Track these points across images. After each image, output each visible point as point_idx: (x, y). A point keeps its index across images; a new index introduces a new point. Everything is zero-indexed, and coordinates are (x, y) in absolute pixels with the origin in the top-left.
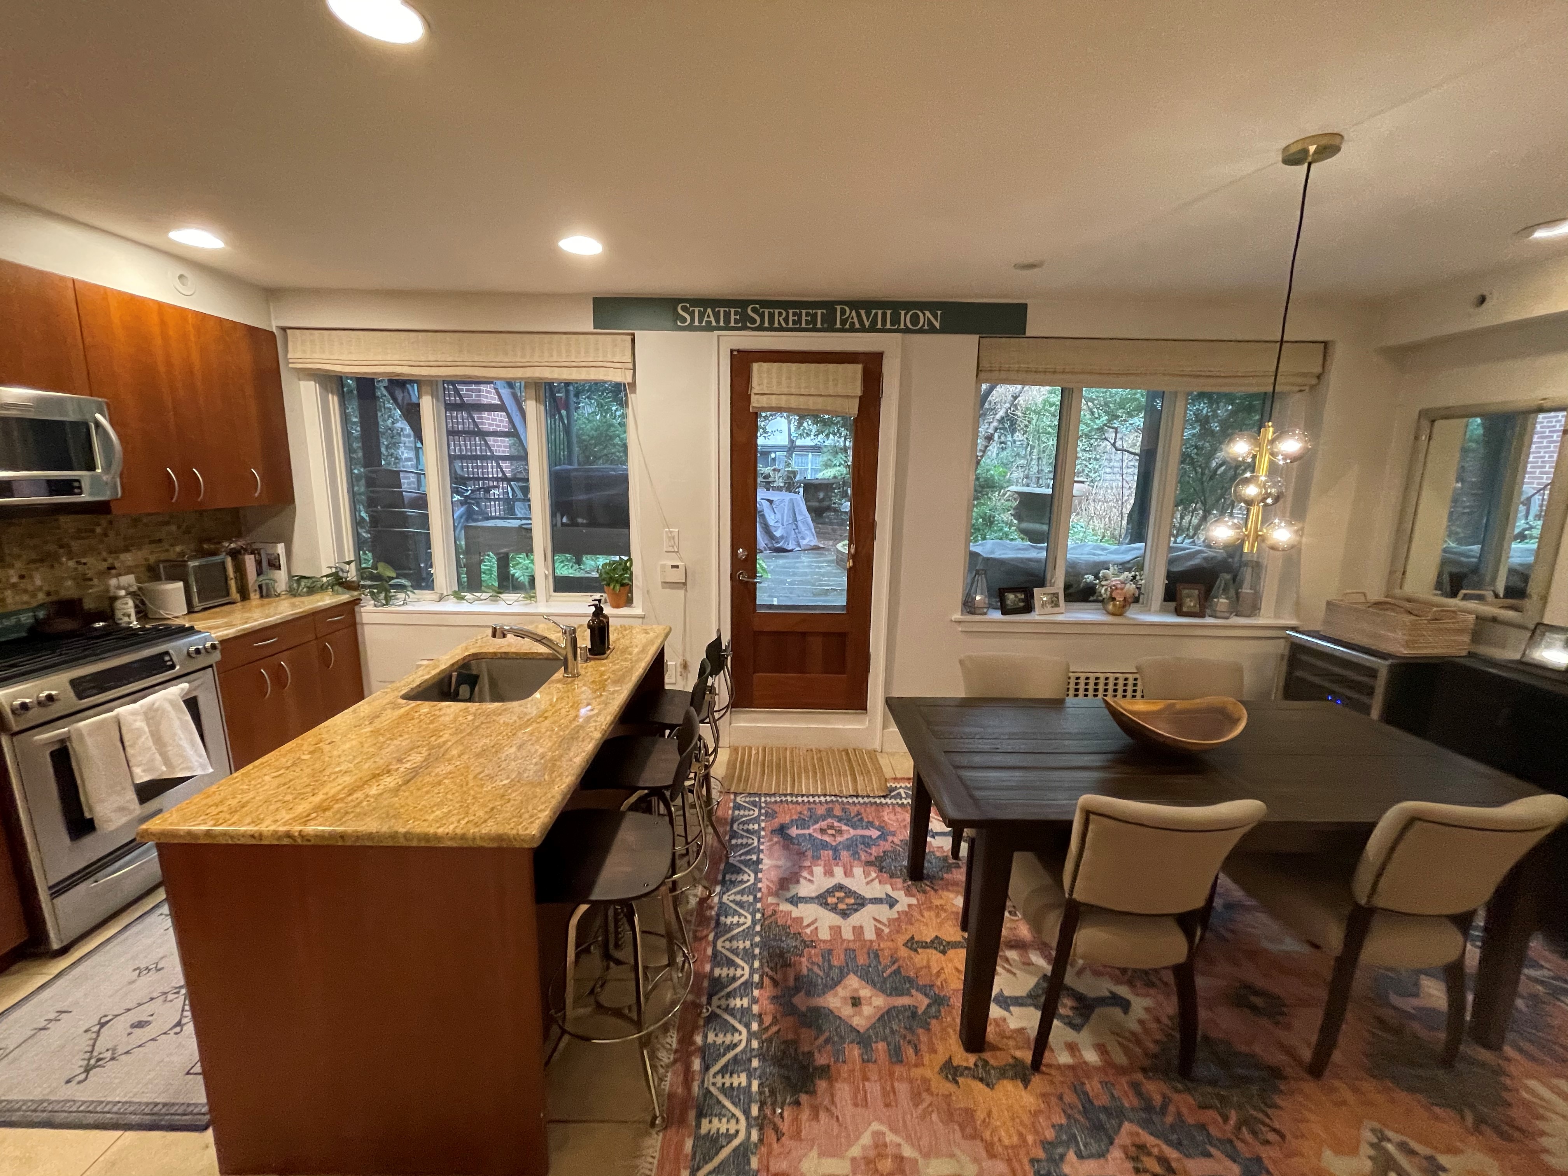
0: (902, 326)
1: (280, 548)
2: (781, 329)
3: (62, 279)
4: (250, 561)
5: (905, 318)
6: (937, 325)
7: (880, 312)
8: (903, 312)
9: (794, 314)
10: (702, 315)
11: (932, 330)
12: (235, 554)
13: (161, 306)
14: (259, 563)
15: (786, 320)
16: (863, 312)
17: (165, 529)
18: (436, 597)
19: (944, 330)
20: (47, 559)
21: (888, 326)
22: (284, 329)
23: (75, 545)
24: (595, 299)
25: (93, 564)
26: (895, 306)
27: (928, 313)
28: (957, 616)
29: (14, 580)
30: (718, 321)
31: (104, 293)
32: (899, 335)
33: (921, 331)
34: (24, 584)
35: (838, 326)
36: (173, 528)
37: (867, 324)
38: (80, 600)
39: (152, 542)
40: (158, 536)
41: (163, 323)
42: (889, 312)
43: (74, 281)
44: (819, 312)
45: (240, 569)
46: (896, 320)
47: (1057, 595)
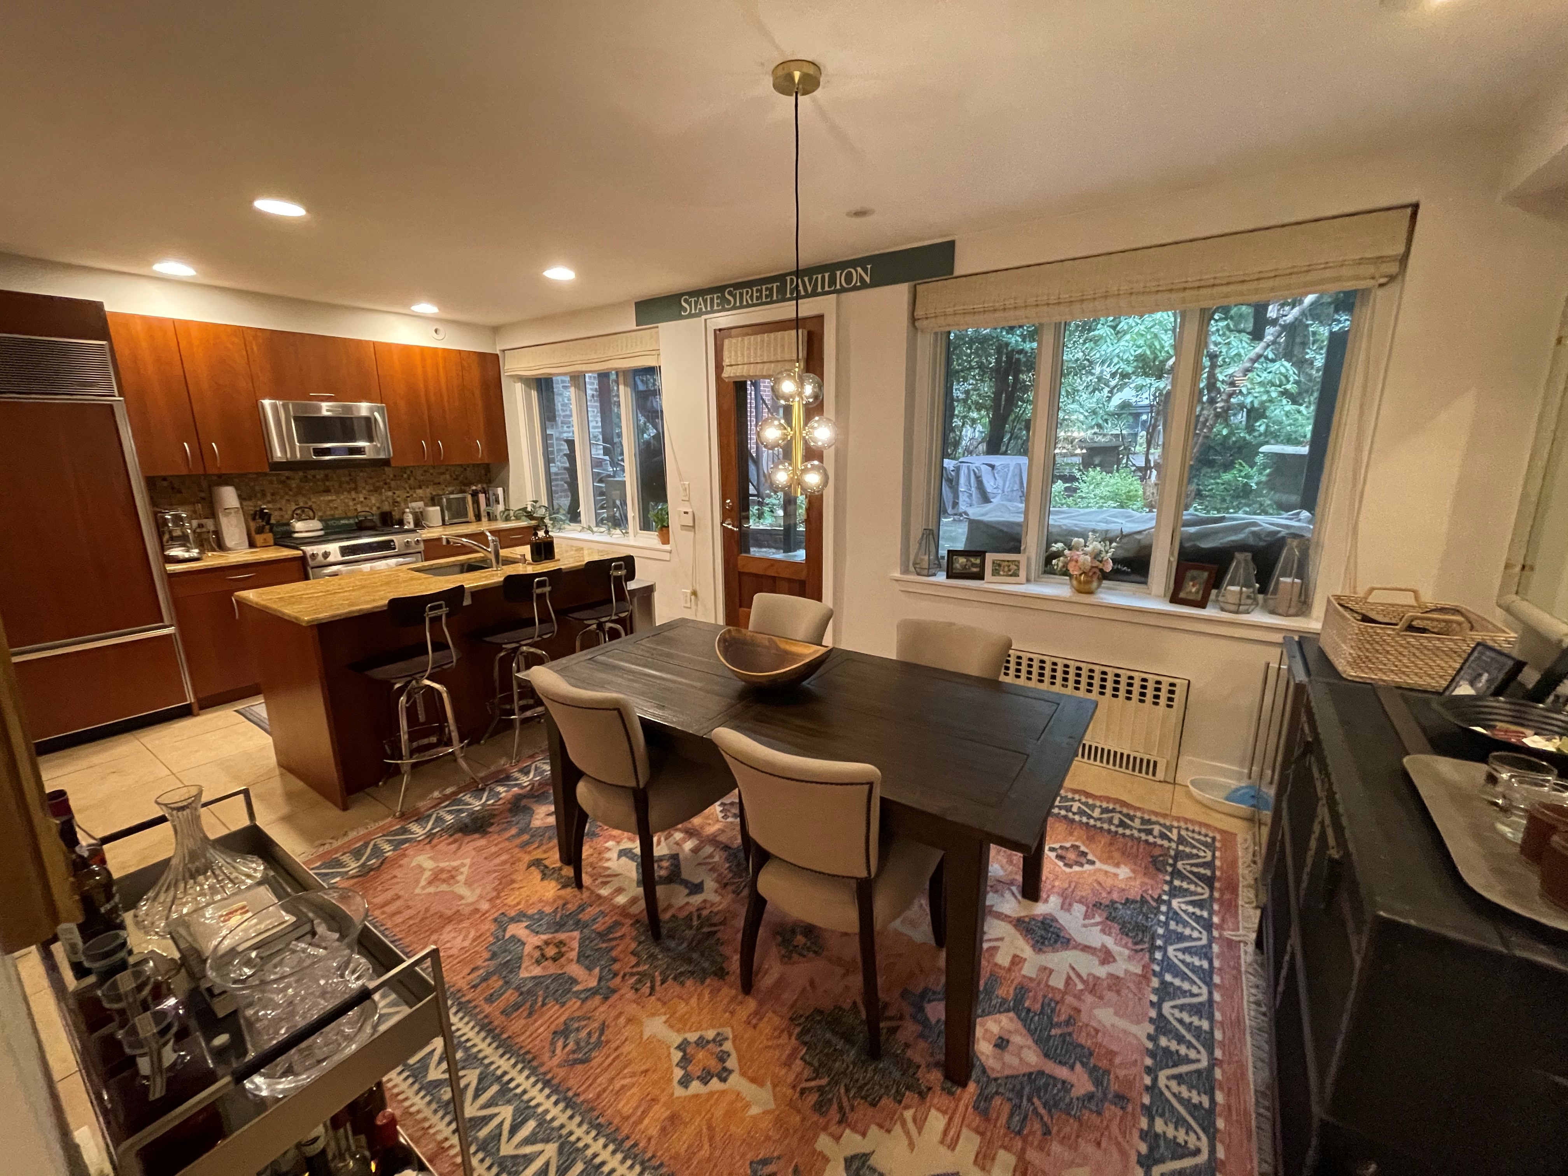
0: (838, 287)
1: (500, 491)
2: (748, 306)
3: (368, 342)
4: (482, 497)
5: (841, 278)
6: (868, 280)
7: (820, 276)
8: (838, 273)
9: (757, 291)
10: (696, 303)
11: (864, 286)
12: (475, 494)
13: (422, 349)
14: (488, 499)
15: (752, 297)
16: (806, 279)
17: (442, 477)
18: (579, 528)
19: (875, 284)
20: (376, 490)
21: (827, 289)
22: (504, 351)
23: (393, 484)
24: (638, 304)
25: (401, 494)
26: (831, 268)
27: (859, 269)
28: (897, 574)
29: (362, 499)
30: (706, 307)
31: (389, 347)
32: (834, 296)
33: (855, 288)
34: (367, 502)
35: (788, 295)
36: (448, 476)
37: (810, 289)
38: (390, 513)
39: (435, 484)
40: (437, 481)
41: (423, 359)
42: (827, 275)
43: (374, 343)
44: (775, 285)
45: (476, 502)
46: (832, 282)
47: (1017, 563)
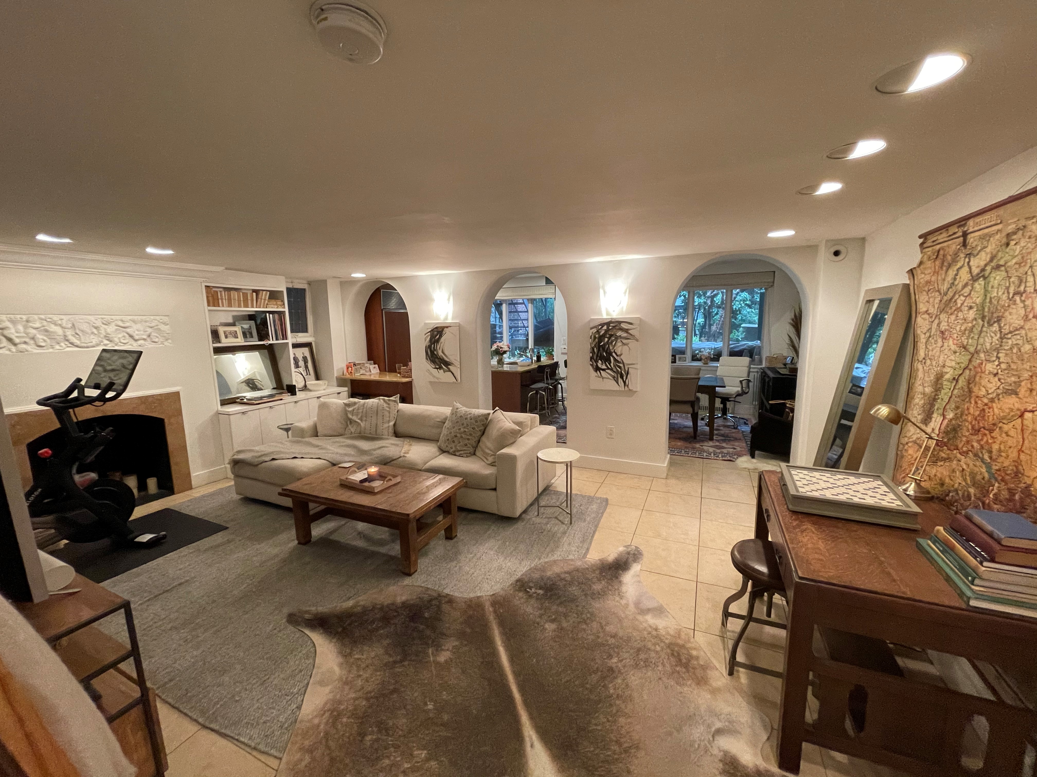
47: (685, 358)
